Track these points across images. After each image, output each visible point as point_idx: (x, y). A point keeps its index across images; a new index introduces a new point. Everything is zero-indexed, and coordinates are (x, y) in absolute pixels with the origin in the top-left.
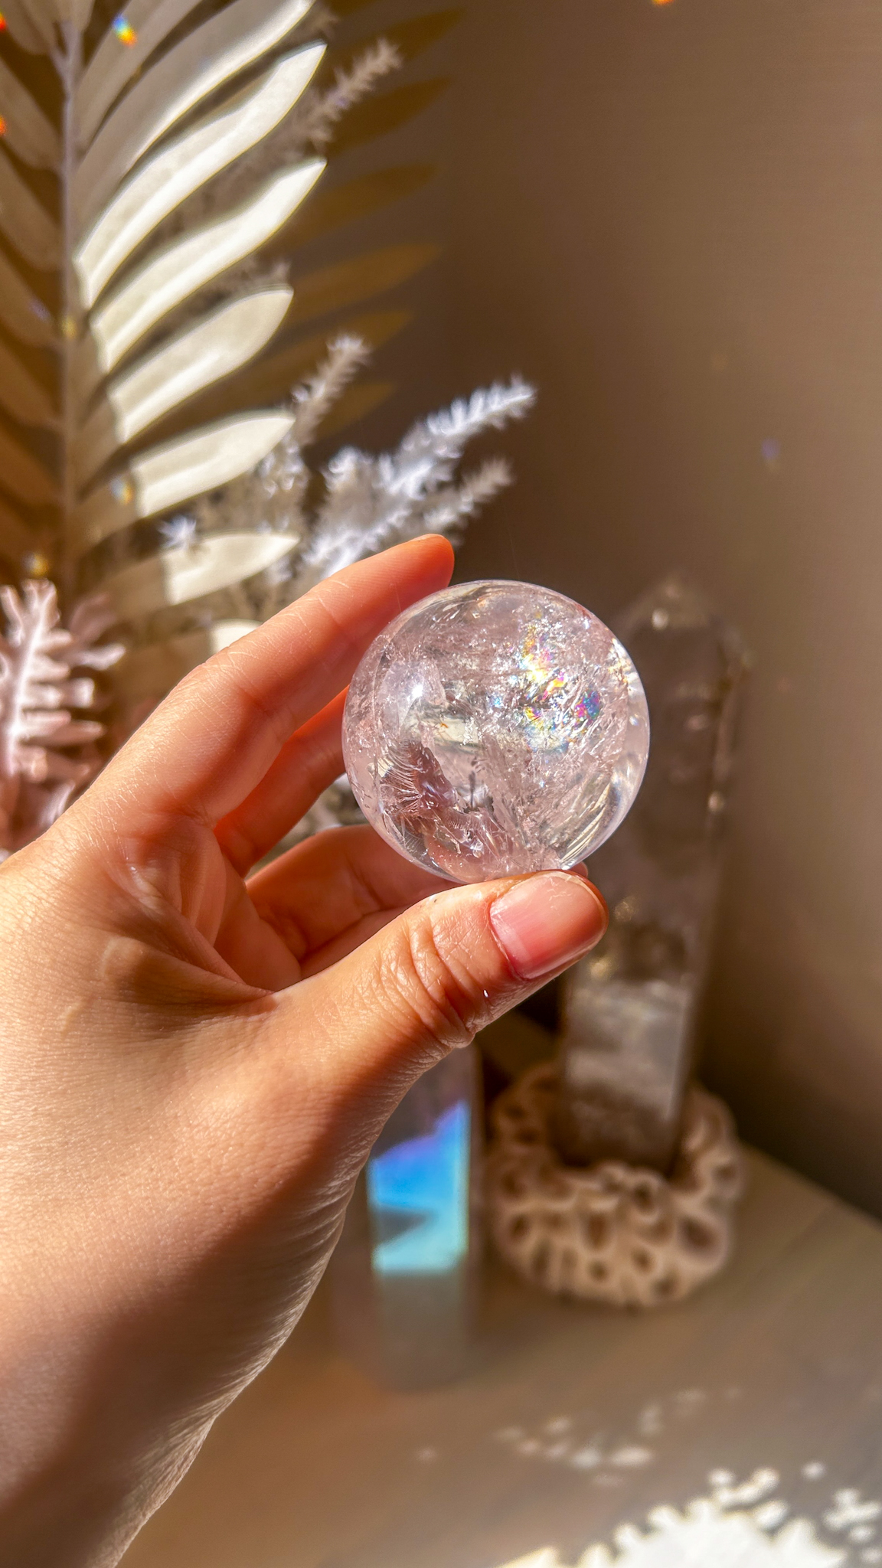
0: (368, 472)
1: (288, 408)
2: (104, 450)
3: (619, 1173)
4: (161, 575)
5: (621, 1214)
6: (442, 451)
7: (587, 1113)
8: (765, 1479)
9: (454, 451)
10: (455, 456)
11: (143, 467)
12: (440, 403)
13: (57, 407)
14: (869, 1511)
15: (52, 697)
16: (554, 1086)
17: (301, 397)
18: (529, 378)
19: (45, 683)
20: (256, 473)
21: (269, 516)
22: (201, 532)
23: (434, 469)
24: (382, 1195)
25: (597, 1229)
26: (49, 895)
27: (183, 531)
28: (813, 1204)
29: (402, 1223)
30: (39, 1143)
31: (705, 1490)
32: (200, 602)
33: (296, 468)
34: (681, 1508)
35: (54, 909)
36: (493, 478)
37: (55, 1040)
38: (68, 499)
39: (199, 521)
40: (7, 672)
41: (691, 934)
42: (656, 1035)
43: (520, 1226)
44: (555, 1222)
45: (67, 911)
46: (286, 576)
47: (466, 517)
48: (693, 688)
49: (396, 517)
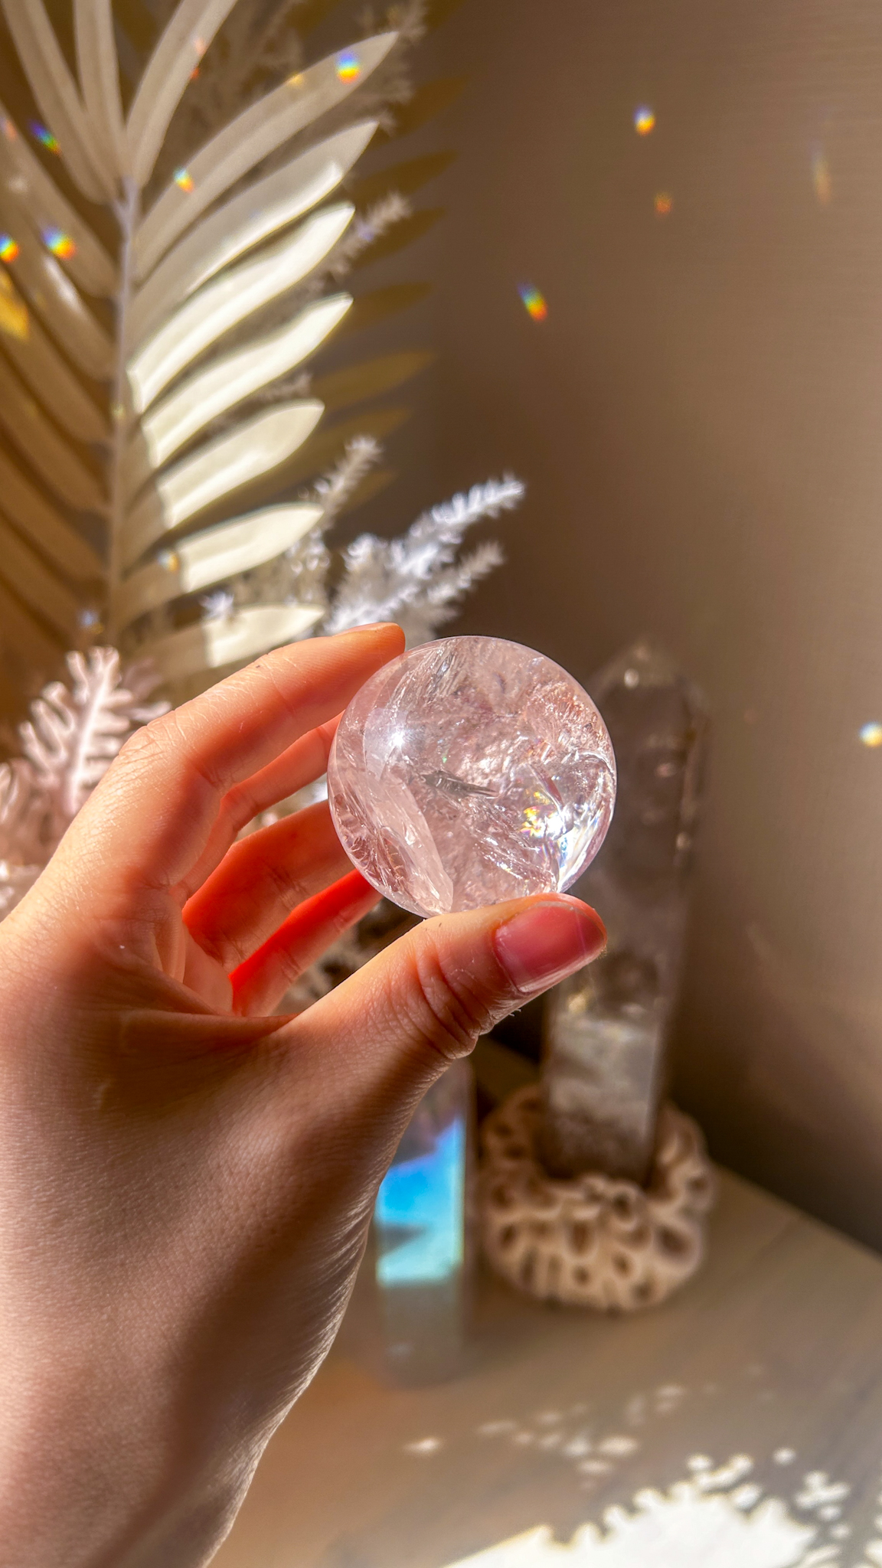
0: (383, 555)
1: (311, 500)
2: (152, 533)
3: (599, 1184)
4: (203, 641)
5: (602, 1222)
6: (446, 538)
7: (568, 1128)
8: (741, 1464)
9: (456, 537)
10: (457, 541)
11: (190, 548)
12: (443, 496)
13: (105, 495)
14: (838, 1491)
15: (113, 747)
16: (538, 1107)
17: (322, 488)
18: (520, 476)
19: (106, 735)
20: (283, 557)
21: (295, 591)
22: (237, 606)
23: (439, 552)
25: (580, 1236)
27: (221, 605)
28: (779, 1216)
29: (401, 1236)
31: (687, 1475)
33: (318, 549)
34: (665, 1491)
36: (488, 558)
38: (113, 576)
39: (235, 596)
40: (73, 726)
41: (662, 960)
42: (633, 1055)
43: (509, 1235)
44: (541, 1230)
47: (465, 593)
48: (661, 739)
49: (406, 594)
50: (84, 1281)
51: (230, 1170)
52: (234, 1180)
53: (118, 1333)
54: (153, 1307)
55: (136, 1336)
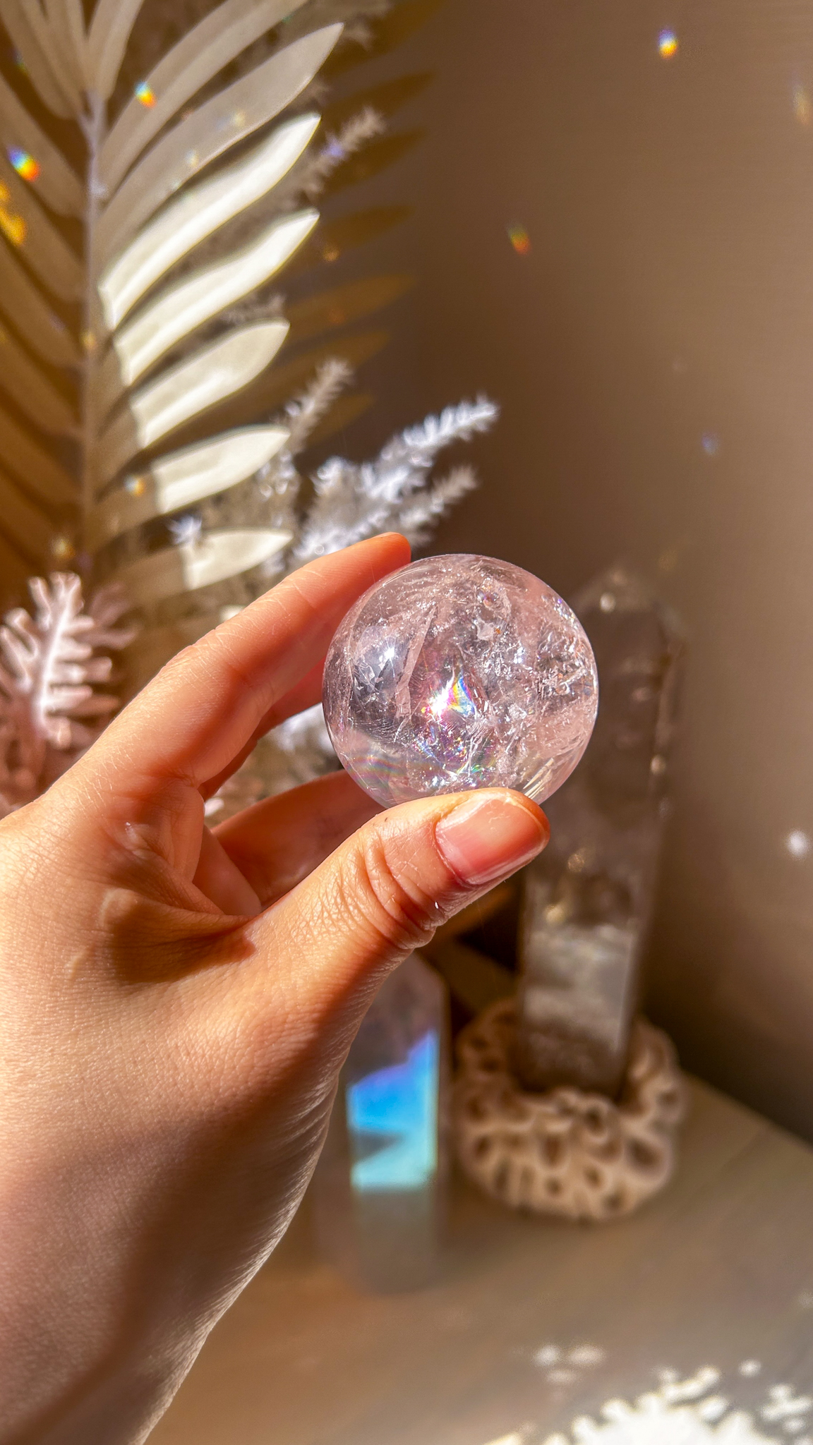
0: (352, 478)
1: (282, 424)
2: (125, 453)
3: (572, 1098)
4: (179, 563)
5: (574, 1136)
6: (416, 461)
7: (543, 1044)
8: (708, 1376)
9: (427, 461)
10: (428, 464)
11: (164, 469)
12: (414, 419)
13: (78, 417)
14: (801, 1405)
15: (76, 674)
16: (513, 1020)
17: (293, 411)
18: (493, 397)
19: (70, 662)
20: (254, 480)
21: (265, 516)
22: (205, 530)
23: (410, 476)
24: (359, 1119)
25: (552, 1149)
26: (49, 852)
27: (190, 529)
28: (749, 1127)
29: (377, 1144)
30: (58, 1081)
31: (654, 1386)
32: (206, 590)
33: (288, 473)
34: (631, 1402)
35: (54, 864)
36: (461, 482)
37: (64, 987)
38: (86, 498)
39: (204, 520)
40: (37, 651)
41: (636, 881)
42: (605, 974)
43: (483, 1146)
44: (515, 1142)
45: (67, 866)
46: (278, 569)
47: (437, 517)
48: (638, 664)
49: (376, 518)
50: (43, 1141)
51: (188, 1051)
52: (190, 1060)
53: (72, 1193)
54: (107, 1173)
55: (89, 1198)
